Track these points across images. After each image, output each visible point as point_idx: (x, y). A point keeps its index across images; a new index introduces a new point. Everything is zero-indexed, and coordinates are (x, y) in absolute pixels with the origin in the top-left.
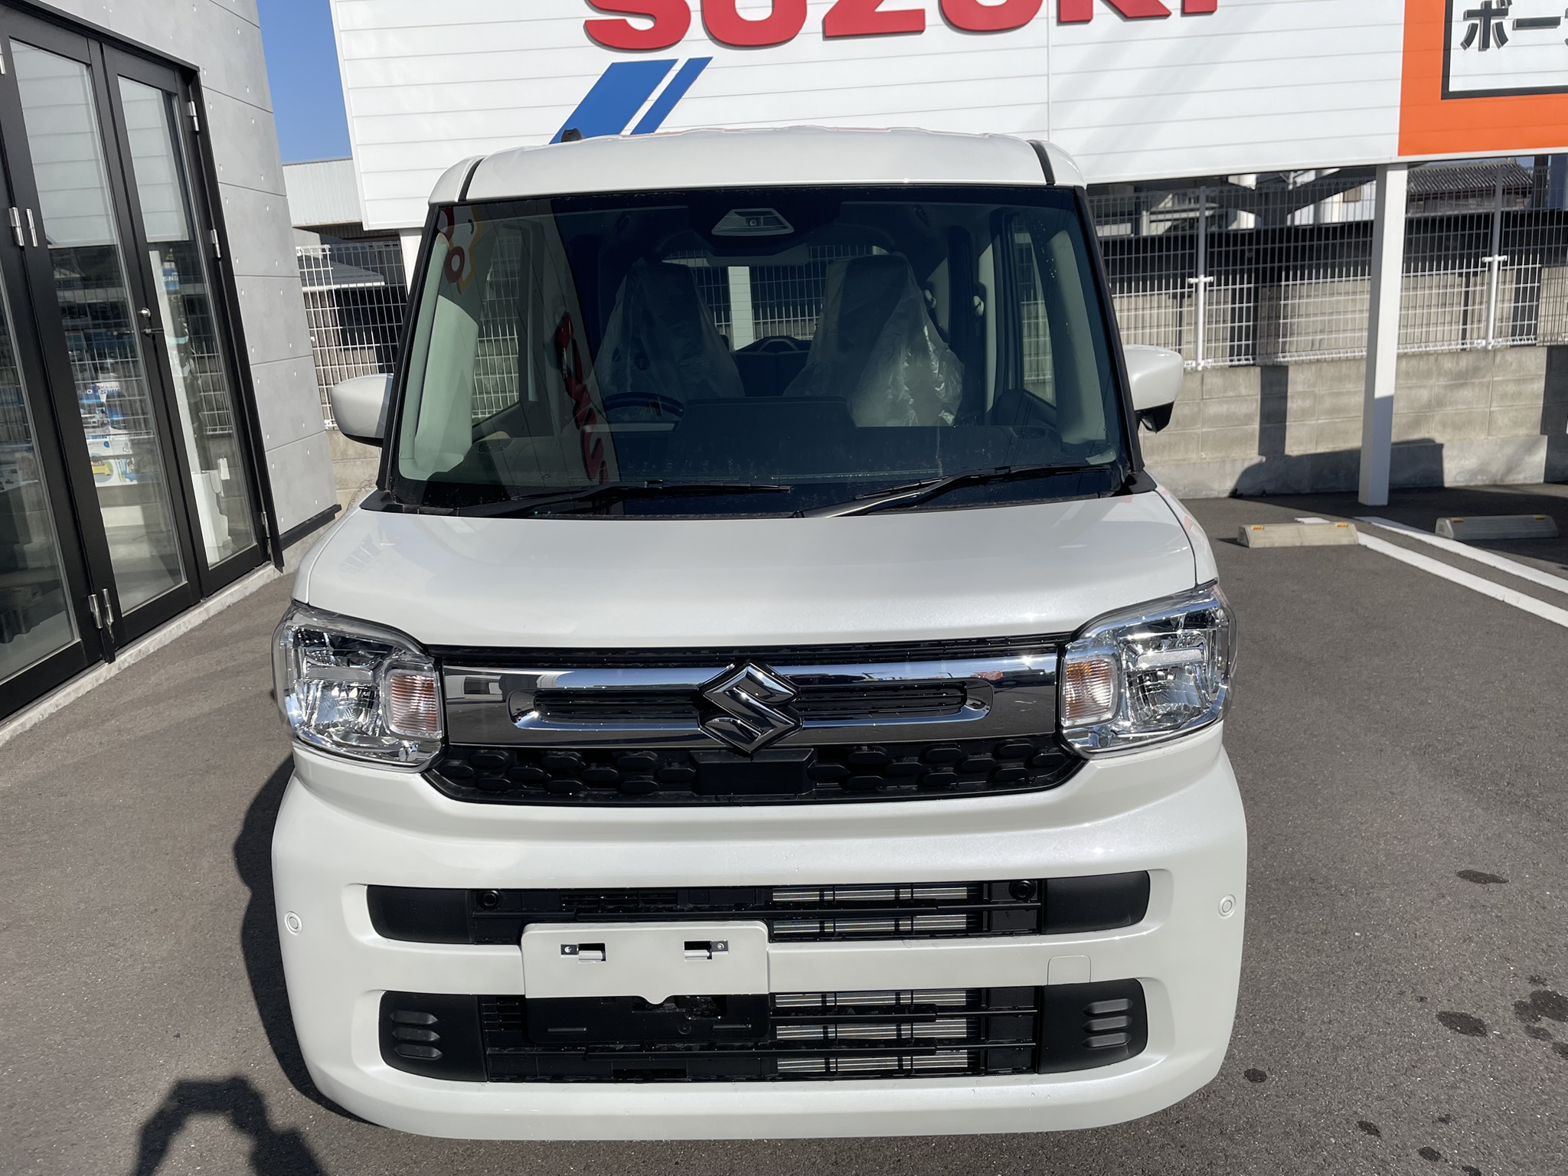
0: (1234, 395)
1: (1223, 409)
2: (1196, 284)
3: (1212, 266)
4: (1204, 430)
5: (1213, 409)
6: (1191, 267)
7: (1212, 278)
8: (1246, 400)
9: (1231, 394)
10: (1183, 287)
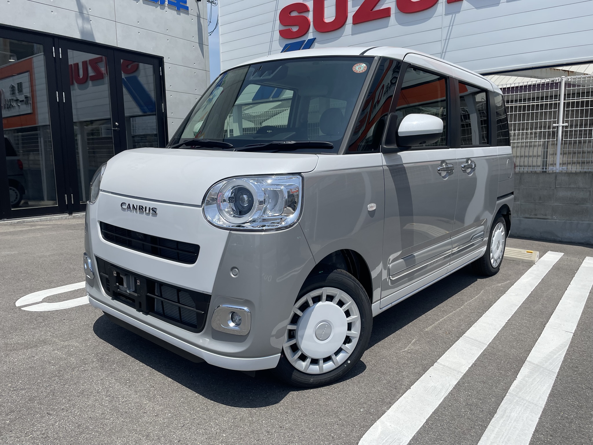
0: (575, 187)
1: (568, 194)
2: (558, 127)
3: (567, 117)
4: (556, 204)
5: (561, 194)
6: (554, 118)
7: (567, 124)
8: (583, 190)
9: (572, 186)
10: (549, 128)
